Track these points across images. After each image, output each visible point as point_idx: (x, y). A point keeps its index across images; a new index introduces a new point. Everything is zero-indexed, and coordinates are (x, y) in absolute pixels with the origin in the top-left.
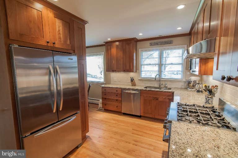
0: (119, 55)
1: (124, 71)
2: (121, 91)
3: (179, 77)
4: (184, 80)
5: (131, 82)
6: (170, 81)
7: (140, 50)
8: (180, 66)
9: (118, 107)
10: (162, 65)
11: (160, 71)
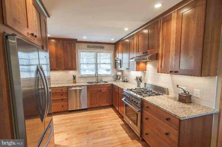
0: (59, 54)
1: (66, 69)
2: (67, 89)
3: (109, 73)
4: (113, 75)
5: (74, 79)
6: (104, 76)
7: (79, 50)
8: (110, 65)
9: (64, 106)
10: (98, 64)
11: (97, 69)
